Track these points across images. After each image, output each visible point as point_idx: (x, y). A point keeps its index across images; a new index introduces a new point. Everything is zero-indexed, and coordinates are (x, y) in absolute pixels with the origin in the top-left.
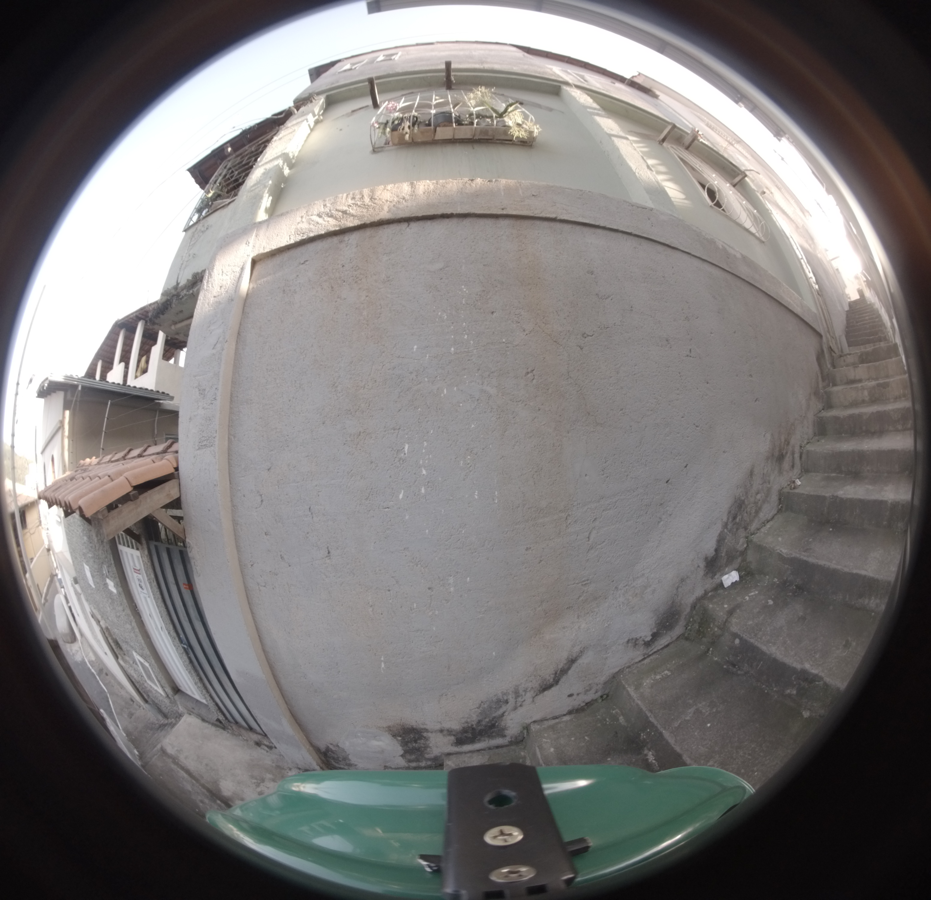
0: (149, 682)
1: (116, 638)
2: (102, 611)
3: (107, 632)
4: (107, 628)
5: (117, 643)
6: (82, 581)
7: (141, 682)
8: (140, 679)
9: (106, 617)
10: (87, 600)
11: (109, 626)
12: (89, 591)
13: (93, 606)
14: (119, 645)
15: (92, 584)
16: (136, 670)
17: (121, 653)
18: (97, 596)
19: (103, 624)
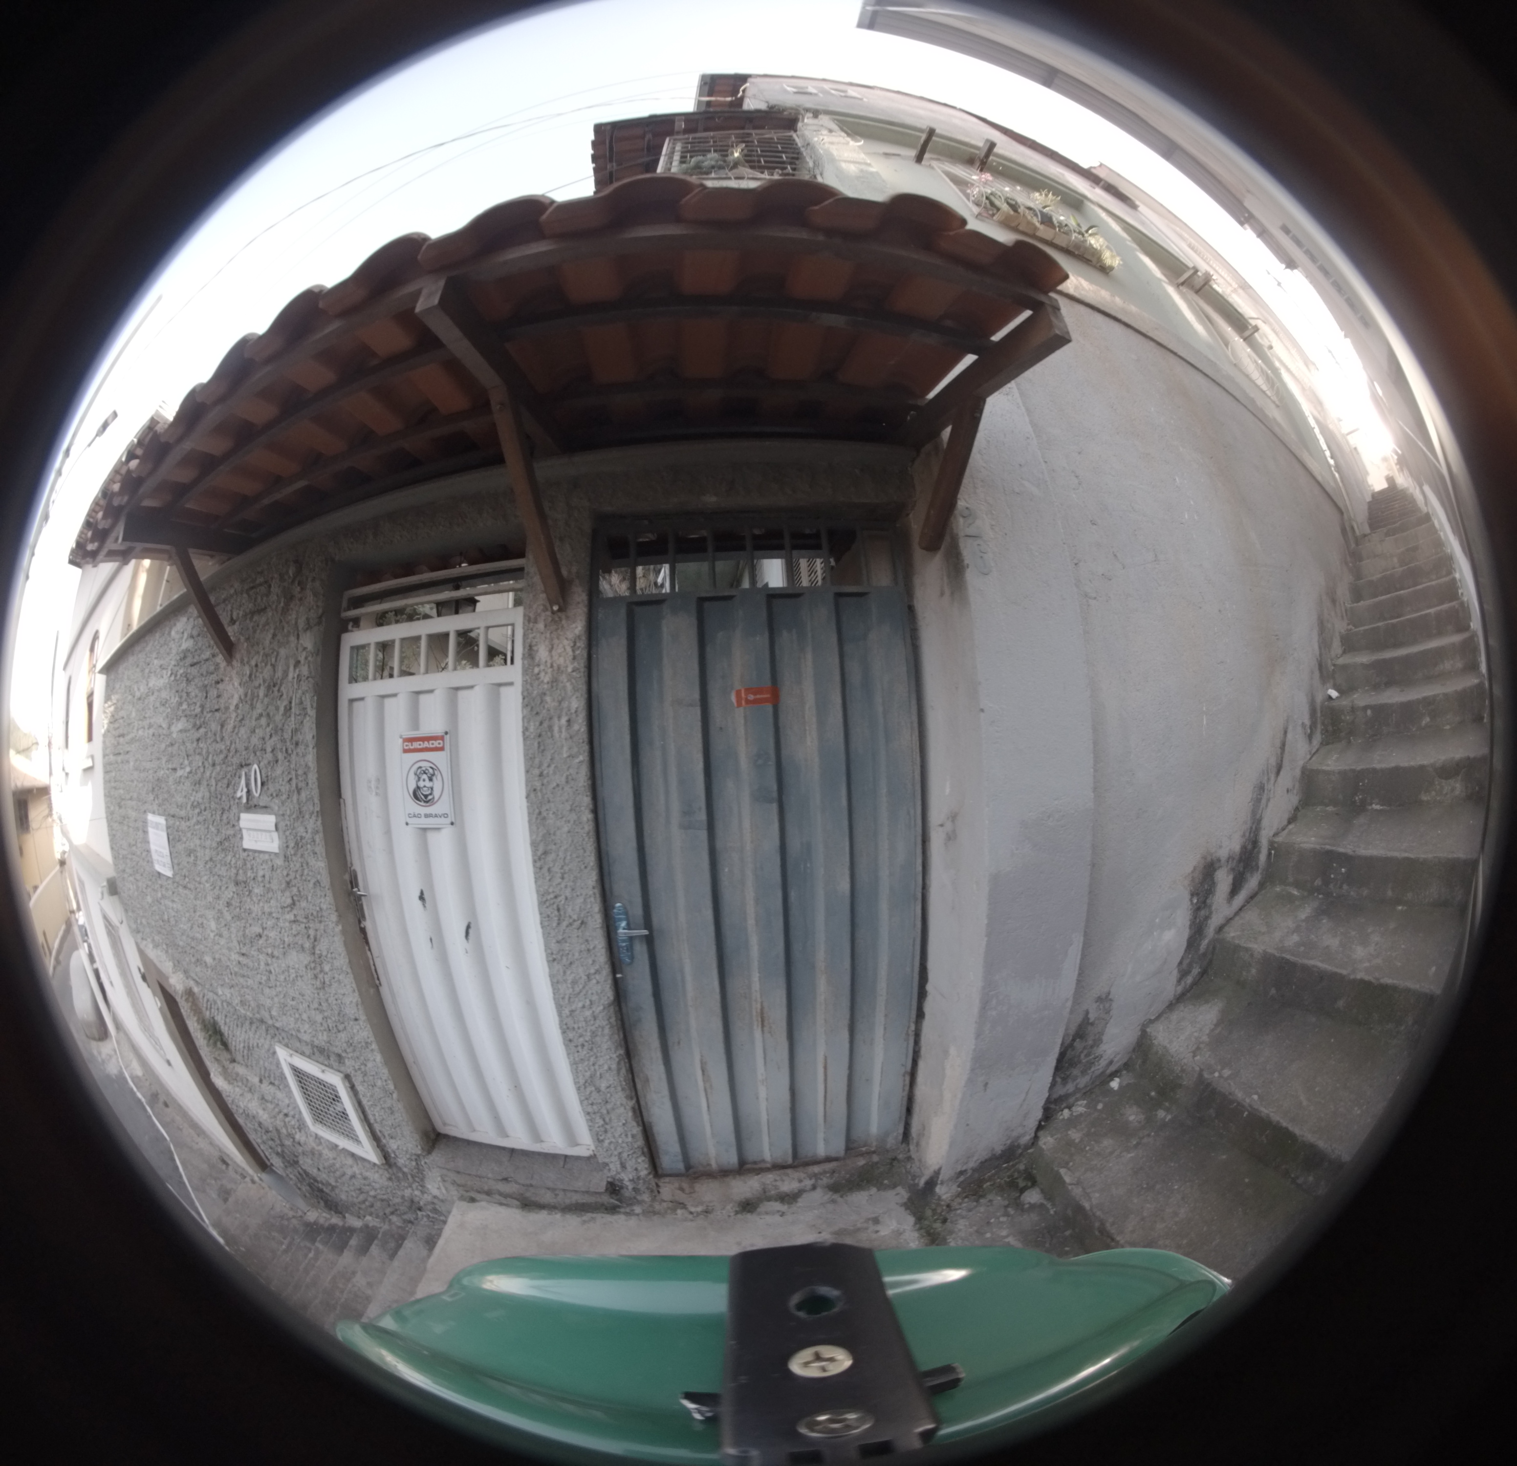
1: (213, 1018)
2: (181, 943)
3: (190, 1004)
4: (189, 993)
5: (215, 1033)
6: (131, 878)
7: (284, 1131)
8: (279, 1123)
9: (193, 960)
10: (136, 931)
11: (197, 983)
12: (149, 899)
13: (153, 941)
14: (221, 1034)
15: (163, 865)
16: (267, 1101)
17: (225, 1056)
18: (173, 901)
19: (177, 983)
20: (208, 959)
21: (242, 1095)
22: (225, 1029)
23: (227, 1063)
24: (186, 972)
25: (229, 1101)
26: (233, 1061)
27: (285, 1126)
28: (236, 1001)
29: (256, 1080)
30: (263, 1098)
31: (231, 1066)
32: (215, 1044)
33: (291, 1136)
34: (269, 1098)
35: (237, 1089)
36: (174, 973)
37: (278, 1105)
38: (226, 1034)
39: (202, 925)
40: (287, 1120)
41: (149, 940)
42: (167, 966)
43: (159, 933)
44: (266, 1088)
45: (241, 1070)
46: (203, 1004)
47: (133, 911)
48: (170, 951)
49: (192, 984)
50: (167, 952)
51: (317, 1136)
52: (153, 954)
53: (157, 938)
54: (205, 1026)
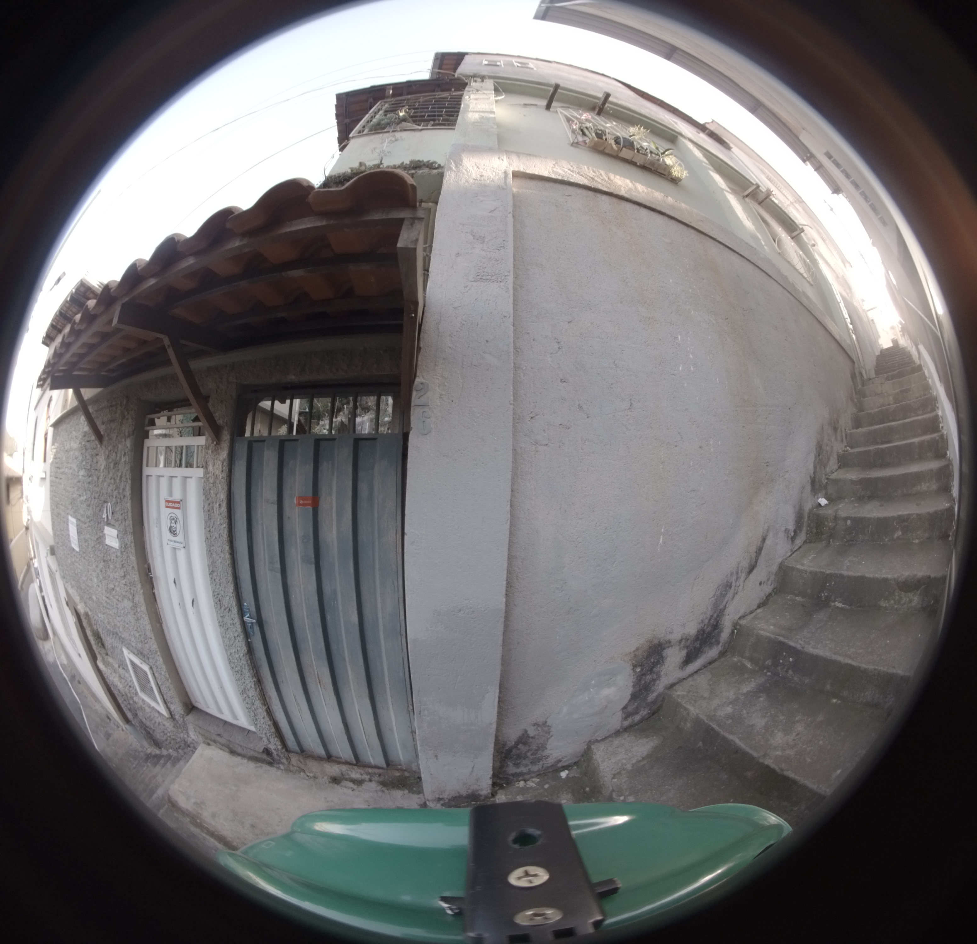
0: (142, 695)
1: (97, 629)
2: (83, 587)
3: (87, 621)
4: (87, 614)
5: (98, 637)
6: (61, 548)
7: (129, 695)
8: (127, 691)
9: (88, 597)
10: (63, 577)
11: (90, 610)
12: (69, 561)
13: (71, 584)
14: (101, 639)
15: (75, 546)
16: (122, 678)
17: (103, 651)
18: (79, 564)
19: (81, 608)
20: (94, 597)
21: (111, 674)
22: (102, 636)
23: (104, 655)
24: (85, 603)
25: (105, 676)
26: (107, 654)
27: (130, 692)
28: (106, 622)
29: (117, 666)
30: (120, 676)
31: (106, 657)
32: (98, 643)
33: (132, 698)
34: (122, 676)
35: (109, 671)
36: (80, 603)
37: (126, 680)
38: (103, 639)
39: (91, 579)
40: (131, 689)
41: (69, 583)
42: (77, 599)
43: (74, 580)
44: (121, 671)
45: (110, 660)
46: (93, 622)
47: (62, 566)
48: (78, 591)
49: (88, 610)
50: (77, 591)
51: (143, 700)
52: (71, 591)
53: (73, 583)
54: (94, 634)
